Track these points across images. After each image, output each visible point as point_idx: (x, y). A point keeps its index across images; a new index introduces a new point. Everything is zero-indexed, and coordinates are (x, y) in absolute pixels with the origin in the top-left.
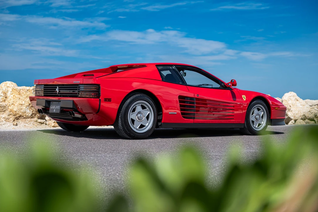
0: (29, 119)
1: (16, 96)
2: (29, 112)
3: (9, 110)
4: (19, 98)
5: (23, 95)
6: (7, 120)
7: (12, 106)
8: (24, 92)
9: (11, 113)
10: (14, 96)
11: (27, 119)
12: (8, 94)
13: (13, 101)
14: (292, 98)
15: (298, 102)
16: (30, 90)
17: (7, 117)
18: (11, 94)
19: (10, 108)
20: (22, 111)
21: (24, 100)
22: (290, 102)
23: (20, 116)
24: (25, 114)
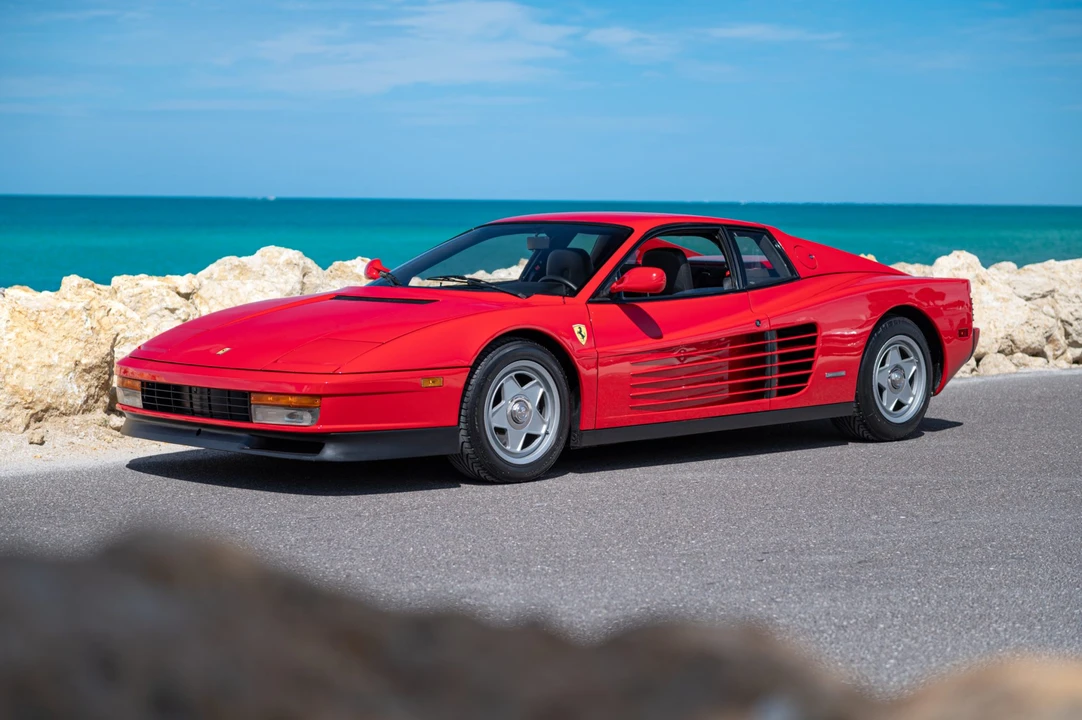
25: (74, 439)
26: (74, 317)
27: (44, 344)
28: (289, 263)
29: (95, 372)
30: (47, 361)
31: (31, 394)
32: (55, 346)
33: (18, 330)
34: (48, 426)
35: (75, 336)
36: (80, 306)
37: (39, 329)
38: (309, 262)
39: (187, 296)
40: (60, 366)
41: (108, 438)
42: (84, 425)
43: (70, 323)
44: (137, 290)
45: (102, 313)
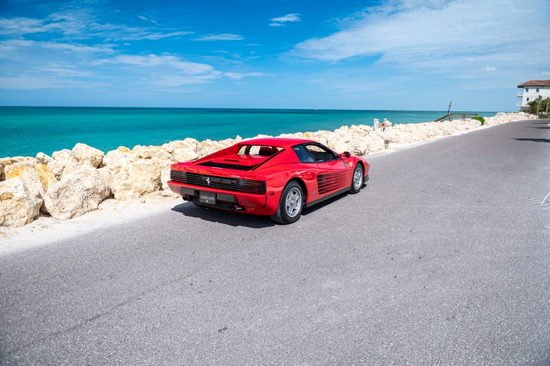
0: (153, 193)
1: (138, 172)
2: (152, 186)
3: (134, 188)
4: (140, 174)
5: (144, 170)
6: (133, 197)
7: (136, 182)
9: (136, 190)
10: (135, 172)
11: (151, 193)
12: (130, 171)
13: (135, 177)
14: (334, 138)
15: (338, 141)
17: (133, 194)
19: (135, 185)
20: (146, 186)
22: (333, 142)
23: (144, 192)
24: (148, 189)
25: (154, 200)
27: (142, 174)
28: (193, 142)
29: (156, 181)
30: (144, 179)
31: (140, 188)
32: (145, 174)
34: (145, 196)
35: (151, 171)
36: (151, 163)
37: (141, 170)
38: (198, 142)
39: (171, 153)
40: (147, 180)
41: (162, 199)
42: (155, 195)
43: (149, 168)
44: (159, 153)
45: (157, 164)
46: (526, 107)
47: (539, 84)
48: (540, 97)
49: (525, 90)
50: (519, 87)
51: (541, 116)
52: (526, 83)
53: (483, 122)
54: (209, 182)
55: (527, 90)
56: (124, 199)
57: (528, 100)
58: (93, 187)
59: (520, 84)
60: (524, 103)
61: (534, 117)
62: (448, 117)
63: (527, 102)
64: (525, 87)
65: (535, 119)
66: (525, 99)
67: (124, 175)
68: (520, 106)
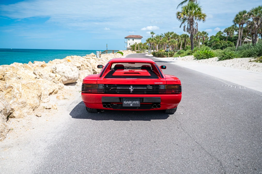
1: (27, 90)
3: (28, 105)
4: (29, 92)
6: (28, 113)
7: (28, 100)
8: (32, 86)
9: (30, 107)
10: (24, 90)
13: (26, 95)
16: (35, 83)
17: (28, 111)
18: (22, 89)
19: (29, 102)
21: (33, 93)
23: (35, 107)
24: (37, 104)
26: (35, 84)
27: (30, 92)
30: (33, 96)
31: (33, 105)
32: (33, 92)
33: (24, 89)
35: (36, 89)
40: (35, 96)
46: (130, 48)
47: (134, 37)
48: (136, 43)
49: (128, 40)
50: (125, 38)
51: (137, 52)
52: (129, 36)
53: (122, 54)
54: (132, 90)
55: (129, 40)
56: (22, 116)
57: (130, 44)
58: (4, 108)
59: (126, 37)
60: (128, 46)
61: (135, 52)
62: (106, 52)
63: (130, 46)
64: (128, 38)
65: (135, 53)
66: (128, 44)
67: (18, 94)
68: (127, 47)
